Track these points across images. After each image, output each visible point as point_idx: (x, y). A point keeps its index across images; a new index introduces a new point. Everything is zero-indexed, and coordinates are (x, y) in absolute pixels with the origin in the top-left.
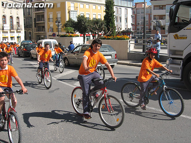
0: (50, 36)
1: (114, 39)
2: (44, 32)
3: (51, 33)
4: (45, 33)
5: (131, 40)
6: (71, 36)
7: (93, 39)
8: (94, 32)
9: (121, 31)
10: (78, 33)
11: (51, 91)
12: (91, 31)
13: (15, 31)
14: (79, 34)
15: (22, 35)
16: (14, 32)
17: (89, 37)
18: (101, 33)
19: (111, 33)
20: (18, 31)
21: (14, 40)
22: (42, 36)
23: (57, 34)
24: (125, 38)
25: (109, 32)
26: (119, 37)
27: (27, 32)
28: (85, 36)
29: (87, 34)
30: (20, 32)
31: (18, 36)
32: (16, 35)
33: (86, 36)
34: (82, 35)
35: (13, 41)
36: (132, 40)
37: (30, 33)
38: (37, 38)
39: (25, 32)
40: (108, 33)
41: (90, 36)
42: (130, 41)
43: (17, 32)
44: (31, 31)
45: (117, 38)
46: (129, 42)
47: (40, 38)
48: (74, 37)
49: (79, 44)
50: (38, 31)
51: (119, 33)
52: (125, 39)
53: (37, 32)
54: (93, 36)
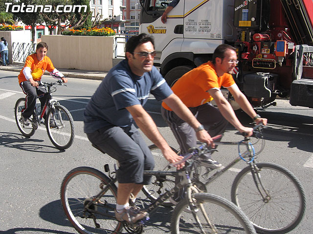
1: (88, 34)
5: (118, 36)
6: (7, 29)
7: (51, 34)
8: (51, 21)
9: (102, 22)
10: (20, 24)
12: (46, 20)
14: (23, 25)
17: (42, 32)
18: (64, 24)
19: (83, 23)
24: (109, 33)
25: (79, 22)
26: (97, 31)
28: (35, 28)
29: (38, 24)
33: (37, 30)
34: (30, 28)
36: (121, 36)
40: (78, 24)
41: (43, 30)
42: (116, 38)
45: (93, 33)
46: (115, 40)
48: (14, 30)
49: (23, 44)
51: (97, 23)
52: (107, 35)
54: (51, 30)
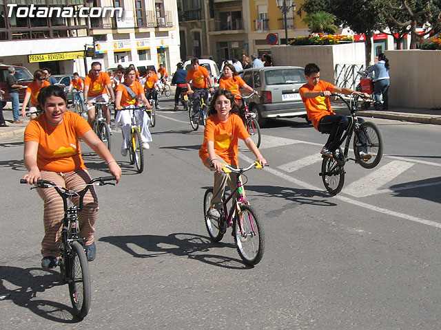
0: (258, 42)
2: (240, 31)
3: (262, 35)
4: (245, 35)
6: (326, 42)
7: (398, 48)
10: (347, 32)
11: (273, 212)
12: (391, 25)
13: (152, 31)
14: (352, 34)
15: (173, 42)
16: (147, 35)
17: (383, 44)
20: (161, 29)
21: (150, 59)
22: (235, 45)
23: (281, 34)
27: (188, 33)
28: (372, 39)
29: (378, 32)
30: (166, 34)
31: (159, 45)
32: (153, 43)
33: (375, 41)
34: (362, 38)
35: (145, 63)
37: (197, 35)
38: (218, 51)
39: (182, 33)
41: (385, 41)
43: (158, 34)
44: (200, 30)
47: (226, 50)
48: (337, 43)
49: (353, 67)
50: (222, 29)
53: (219, 33)
54: (398, 41)
